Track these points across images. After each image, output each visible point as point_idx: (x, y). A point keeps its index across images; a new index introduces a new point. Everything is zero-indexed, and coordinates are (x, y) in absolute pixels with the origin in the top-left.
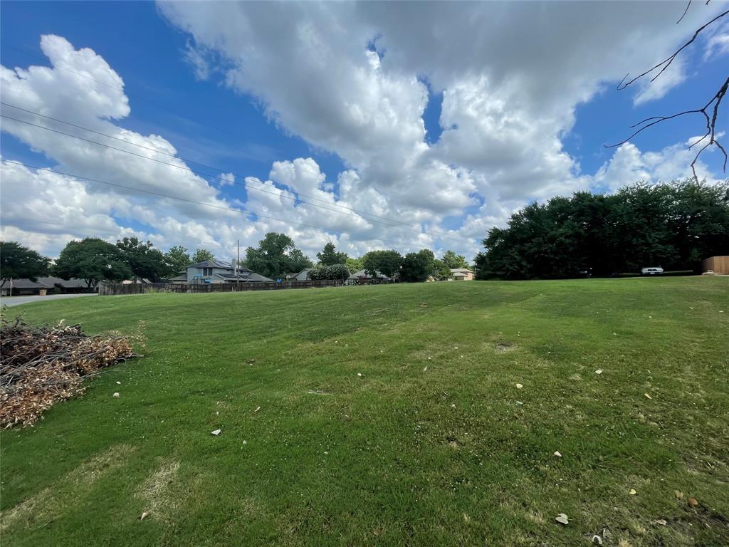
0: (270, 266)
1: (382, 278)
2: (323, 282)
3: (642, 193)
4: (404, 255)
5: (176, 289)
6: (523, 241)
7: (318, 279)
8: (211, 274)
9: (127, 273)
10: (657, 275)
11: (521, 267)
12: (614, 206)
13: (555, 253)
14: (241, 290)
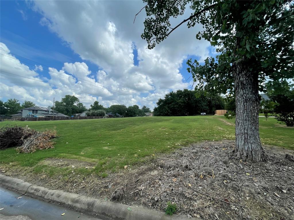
0: (67, 110)
1: (119, 116)
2: (94, 117)
4: (127, 107)
5: (18, 119)
8: (36, 113)
10: (204, 115)
11: (168, 112)
14: (55, 120)
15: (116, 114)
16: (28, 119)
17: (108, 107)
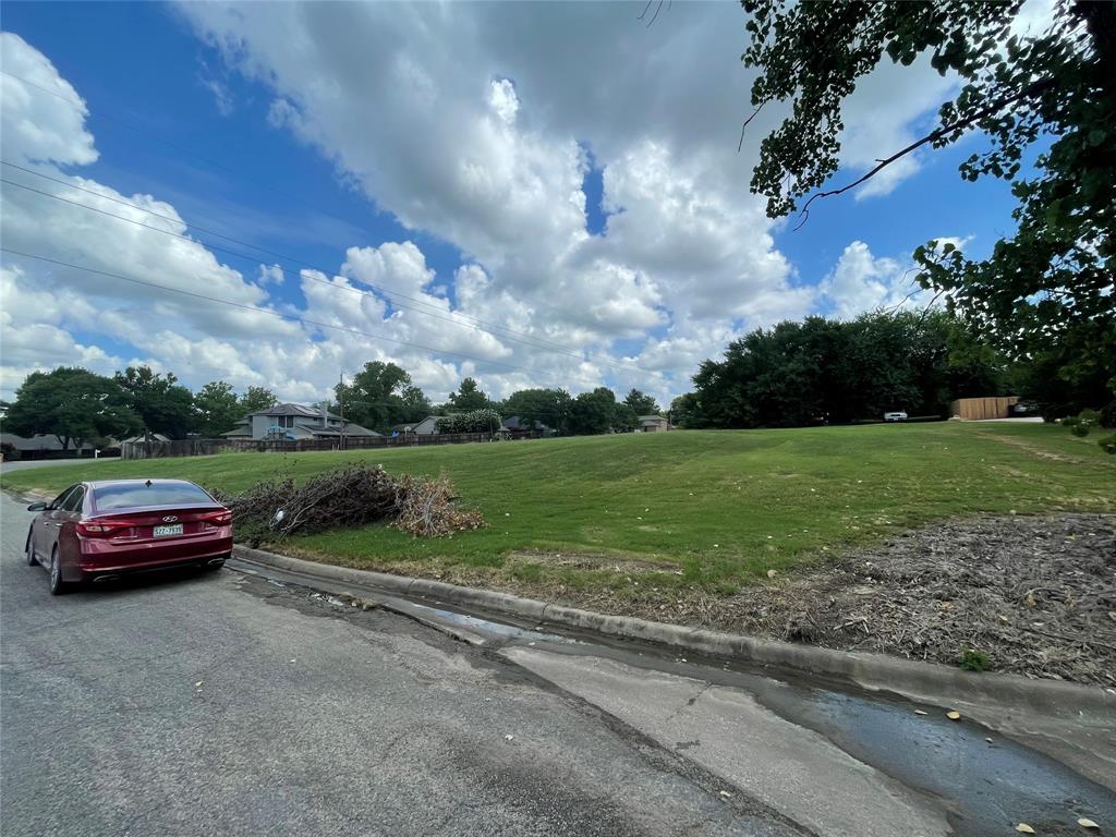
0: (373, 413)
1: (542, 430)
2: (464, 436)
3: (882, 320)
4: (574, 396)
5: (249, 447)
6: (745, 379)
7: (452, 431)
8: (290, 426)
9: (136, 424)
10: (901, 421)
11: (744, 412)
12: (852, 337)
13: (785, 395)
14: (346, 449)
15: (533, 424)
16: (274, 445)
17: (504, 400)
